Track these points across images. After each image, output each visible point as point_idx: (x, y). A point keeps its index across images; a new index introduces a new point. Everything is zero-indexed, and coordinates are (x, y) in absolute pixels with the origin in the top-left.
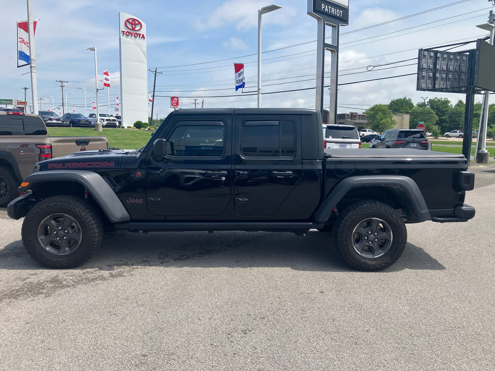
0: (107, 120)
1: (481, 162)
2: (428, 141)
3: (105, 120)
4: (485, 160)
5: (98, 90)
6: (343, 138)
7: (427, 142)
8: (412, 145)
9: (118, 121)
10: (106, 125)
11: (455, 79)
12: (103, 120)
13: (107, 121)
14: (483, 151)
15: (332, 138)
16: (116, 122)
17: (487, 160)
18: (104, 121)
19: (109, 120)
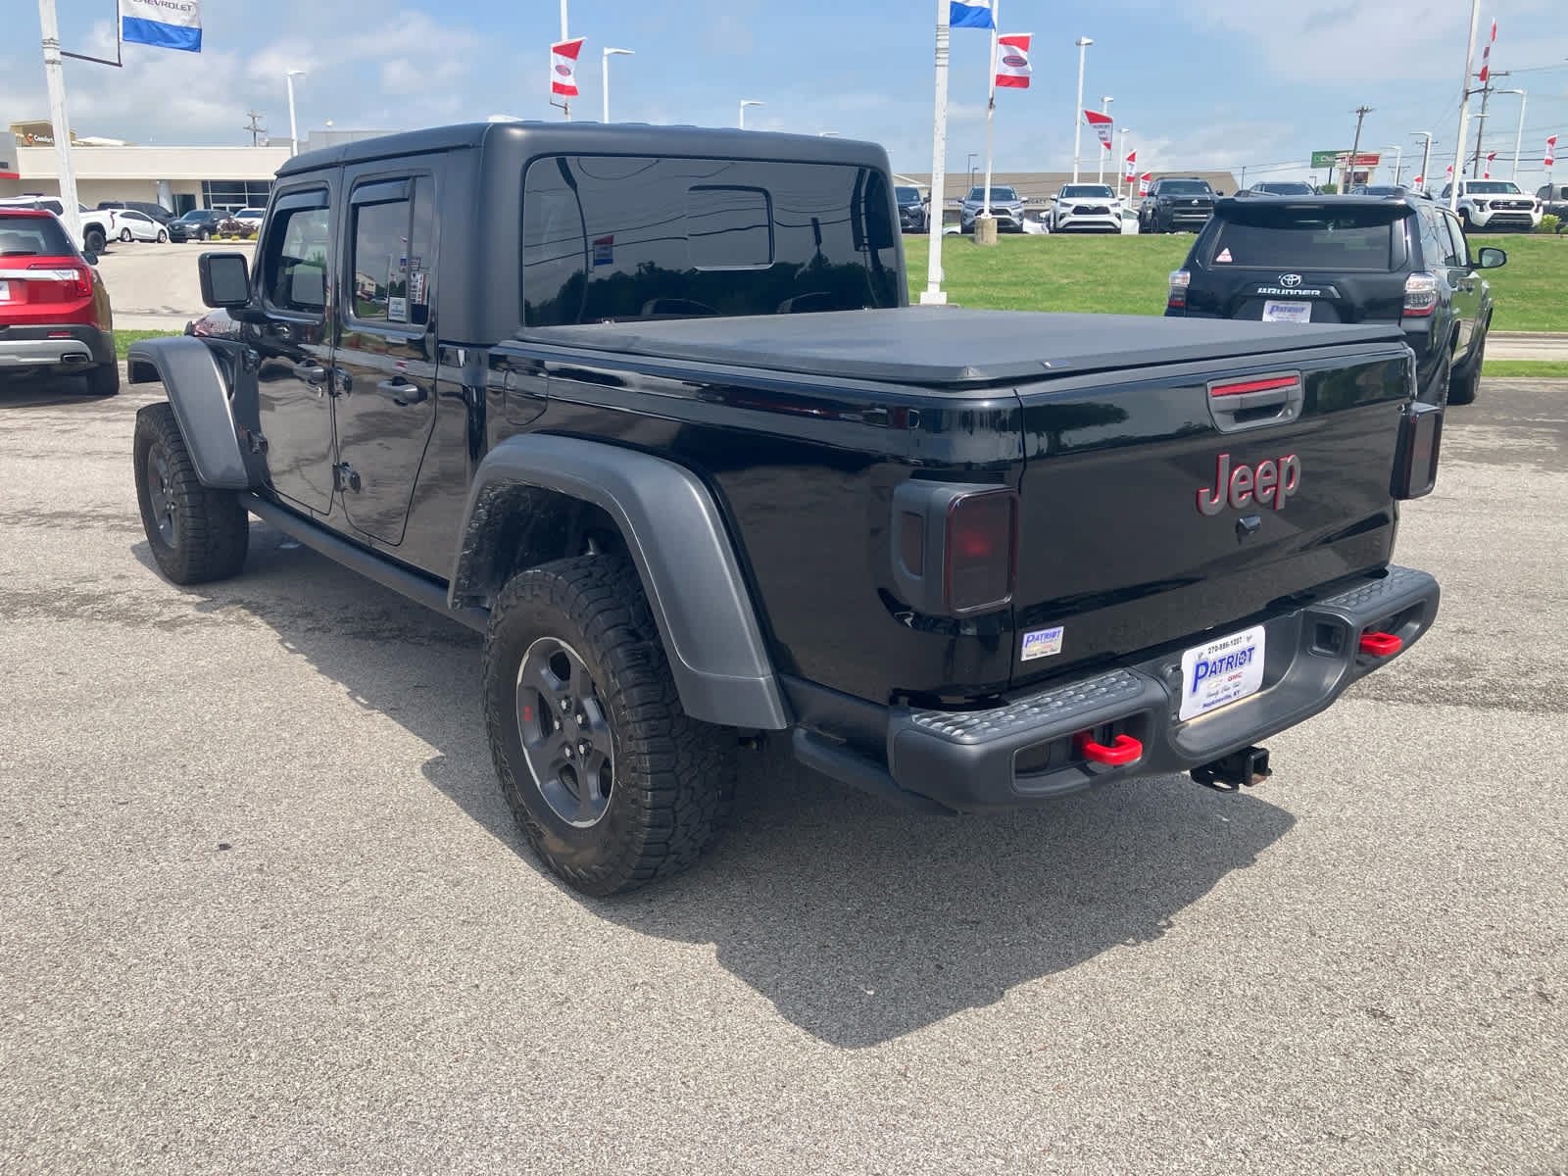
0: (1493, 205)
3: (1488, 204)
5: (1468, 94)
9: (1541, 208)
10: (1487, 224)
12: (1481, 204)
13: (1493, 209)
16: (1532, 212)
18: (1482, 210)
19: (1507, 205)
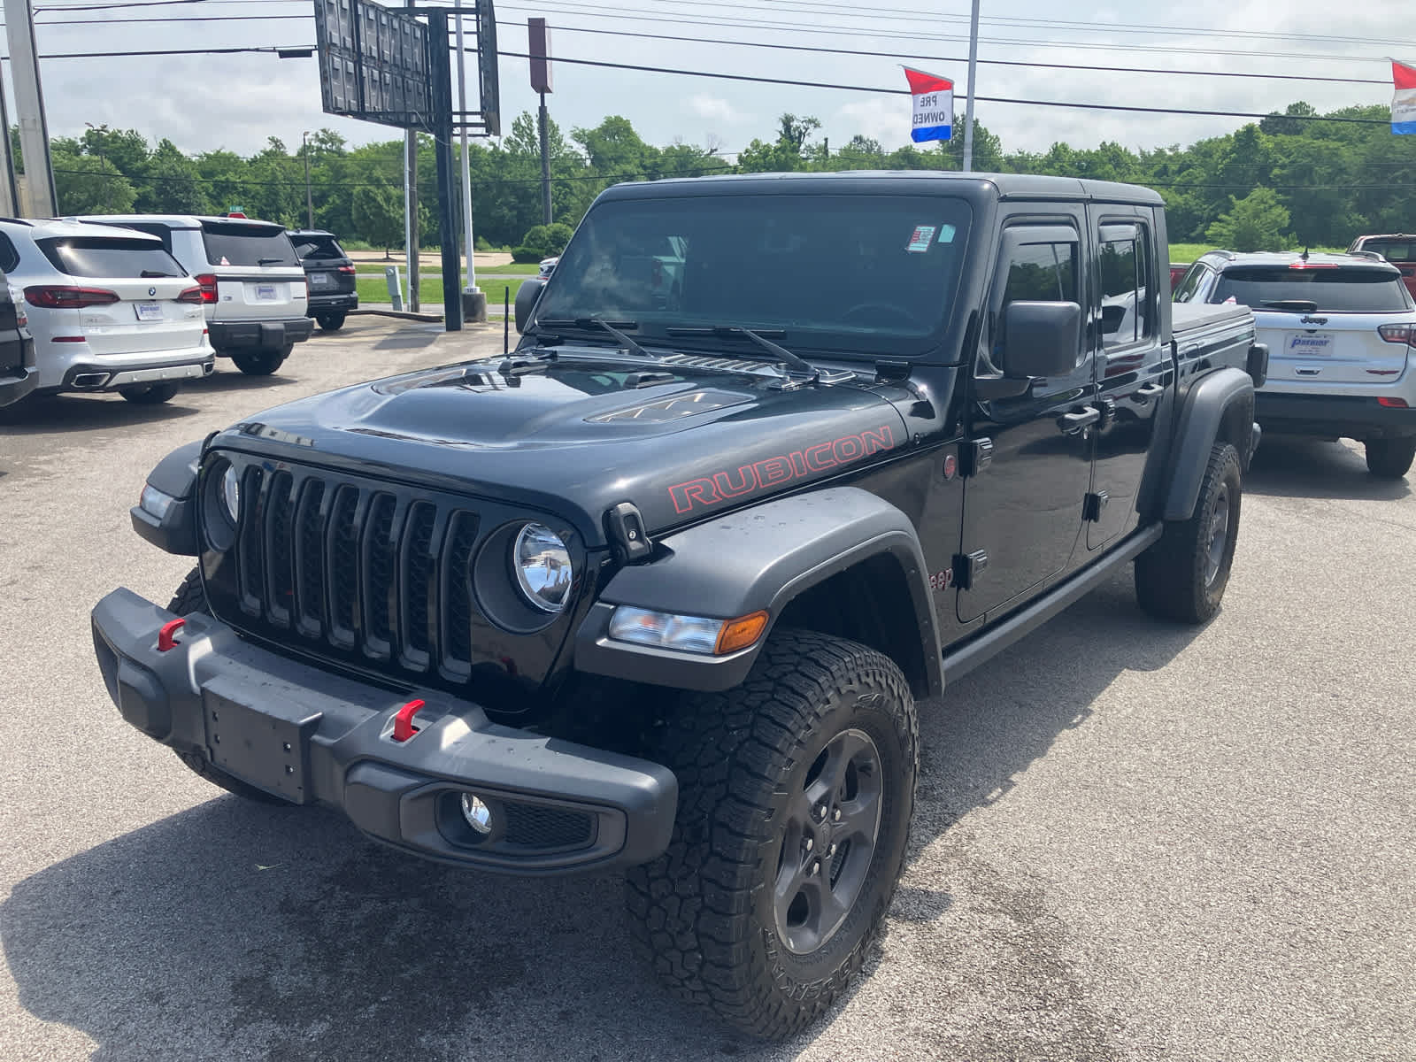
1: (472, 319)
2: (351, 265)
4: (480, 314)
6: (262, 263)
7: (350, 268)
8: (315, 278)
11: (397, 87)
14: (472, 290)
15: (231, 265)
17: (483, 314)
